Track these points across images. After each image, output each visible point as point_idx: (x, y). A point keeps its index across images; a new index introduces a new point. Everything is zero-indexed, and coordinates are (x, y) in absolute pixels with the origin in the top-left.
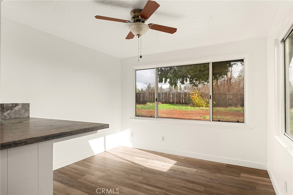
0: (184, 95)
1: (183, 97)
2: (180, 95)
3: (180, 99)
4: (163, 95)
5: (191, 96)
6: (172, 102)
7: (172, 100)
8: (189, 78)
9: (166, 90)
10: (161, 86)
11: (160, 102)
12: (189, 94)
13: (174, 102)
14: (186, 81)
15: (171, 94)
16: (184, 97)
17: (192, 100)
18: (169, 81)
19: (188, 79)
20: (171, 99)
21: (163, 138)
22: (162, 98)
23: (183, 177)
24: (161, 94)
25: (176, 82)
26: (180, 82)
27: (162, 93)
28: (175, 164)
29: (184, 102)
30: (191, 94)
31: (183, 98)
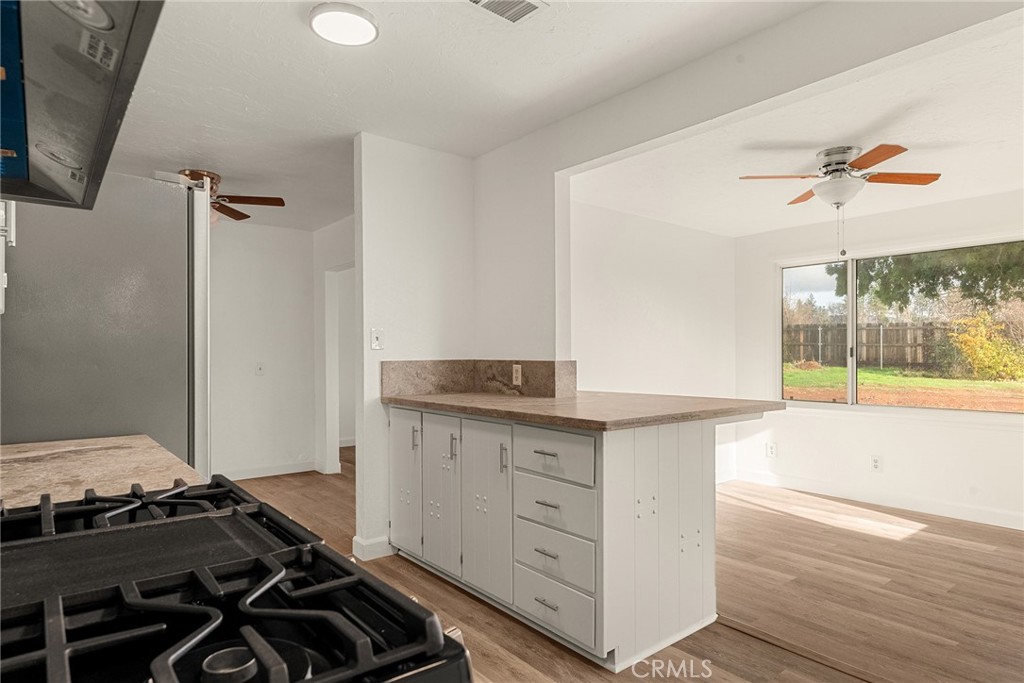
0: (920, 333)
1: (915, 339)
2: (905, 330)
3: (904, 347)
4: (829, 333)
5: (955, 335)
6: (868, 359)
7: (868, 351)
8: (957, 277)
9: (830, 314)
10: (811, 296)
11: (817, 360)
12: (946, 328)
13: (877, 360)
14: (946, 286)
15: (863, 329)
16: (920, 340)
17: (959, 352)
18: (878, 289)
19: (957, 283)
20: (865, 348)
21: (876, 461)
22: (824, 347)
23: (956, 557)
24: (820, 329)
25: (906, 293)
26: (921, 291)
27: (824, 326)
28: (923, 530)
29: (920, 359)
30: (956, 328)
31: (915, 345)
